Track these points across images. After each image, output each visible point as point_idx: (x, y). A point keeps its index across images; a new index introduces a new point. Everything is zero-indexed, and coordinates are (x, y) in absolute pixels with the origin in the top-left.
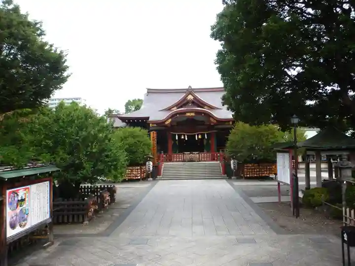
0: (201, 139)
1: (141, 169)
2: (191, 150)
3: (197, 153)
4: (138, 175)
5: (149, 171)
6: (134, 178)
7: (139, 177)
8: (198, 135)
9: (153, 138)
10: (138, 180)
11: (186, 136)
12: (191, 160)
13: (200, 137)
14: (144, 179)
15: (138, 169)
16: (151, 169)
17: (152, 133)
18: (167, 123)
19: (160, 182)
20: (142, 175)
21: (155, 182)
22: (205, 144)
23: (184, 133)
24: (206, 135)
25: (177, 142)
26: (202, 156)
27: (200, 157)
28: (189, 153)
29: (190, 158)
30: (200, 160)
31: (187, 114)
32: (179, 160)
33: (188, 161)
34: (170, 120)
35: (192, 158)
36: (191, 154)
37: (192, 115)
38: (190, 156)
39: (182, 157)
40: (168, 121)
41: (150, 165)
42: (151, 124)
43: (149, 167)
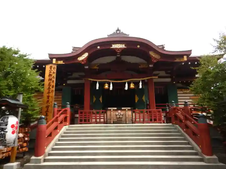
0: (133, 89)
2: (119, 106)
3: (129, 108)
8: (129, 83)
11: (111, 85)
12: (119, 121)
13: (132, 86)
18: (80, 59)
22: (136, 101)
23: (108, 80)
24: (141, 83)
25: (101, 99)
26: (135, 115)
27: (134, 117)
28: (116, 108)
29: (118, 116)
30: (134, 120)
31: (113, 46)
32: (100, 120)
33: (114, 123)
34: (86, 55)
35: (121, 116)
36: (119, 111)
37: (122, 47)
38: (117, 113)
39: (105, 115)
40: (83, 56)
41: (6, 125)
42: (54, 59)
43: (3, 132)
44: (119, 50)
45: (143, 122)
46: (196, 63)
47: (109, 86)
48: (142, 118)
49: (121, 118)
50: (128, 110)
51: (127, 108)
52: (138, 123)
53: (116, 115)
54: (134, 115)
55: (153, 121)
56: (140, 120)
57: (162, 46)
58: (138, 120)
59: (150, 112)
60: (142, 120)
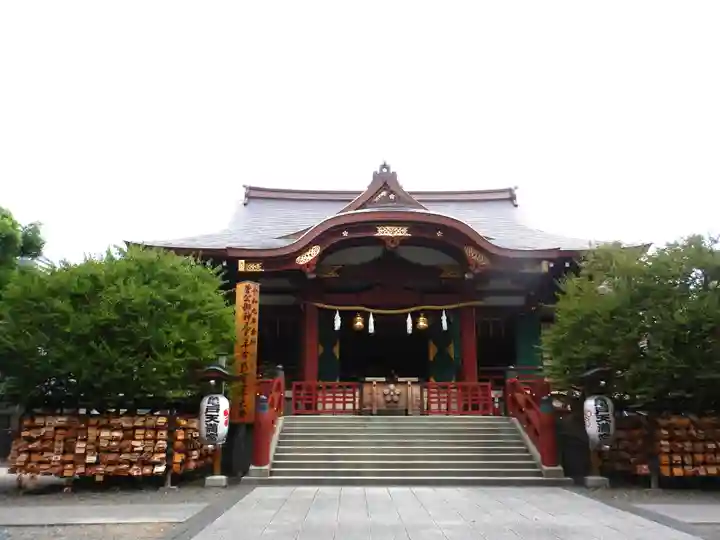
0: (424, 330)
1: (171, 427)
3: (416, 379)
4: (156, 458)
5: (212, 438)
6: (135, 471)
7: (161, 469)
8: (415, 316)
9: (246, 307)
10: (154, 483)
11: (371, 320)
12: (391, 409)
13: (422, 323)
14: (187, 479)
15: (156, 429)
16: (223, 429)
17: (241, 288)
18: (303, 260)
19: (261, 492)
20: (178, 458)
21: (234, 492)
22: (431, 358)
23: (362, 308)
24: (444, 318)
25: (336, 350)
26: (429, 393)
27: (425, 400)
28: (383, 379)
29: (389, 398)
30: (425, 407)
31: (380, 229)
32: (344, 406)
33: (380, 413)
34: (315, 251)
35: (396, 398)
36: (392, 386)
37: (400, 234)
38: (386, 391)
39: (357, 394)
40: (308, 253)
41: (218, 410)
42: (240, 261)
43: (212, 422)
44: (392, 242)
45: (448, 411)
46: (567, 265)
47: (366, 324)
48: (444, 402)
49: (396, 402)
50: (413, 383)
51: (410, 380)
52: (434, 413)
53: (385, 395)
54: (425, 394)
55: (470, 409)
56: (439, 406)
57: (510, 190)
58: (434, 407)
59: (464, 389)
60: (444, 407)
